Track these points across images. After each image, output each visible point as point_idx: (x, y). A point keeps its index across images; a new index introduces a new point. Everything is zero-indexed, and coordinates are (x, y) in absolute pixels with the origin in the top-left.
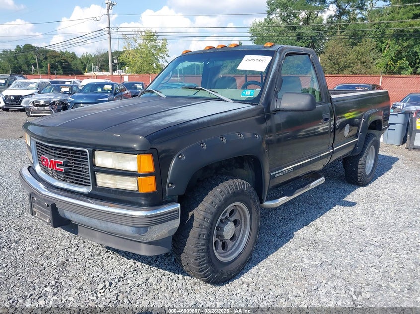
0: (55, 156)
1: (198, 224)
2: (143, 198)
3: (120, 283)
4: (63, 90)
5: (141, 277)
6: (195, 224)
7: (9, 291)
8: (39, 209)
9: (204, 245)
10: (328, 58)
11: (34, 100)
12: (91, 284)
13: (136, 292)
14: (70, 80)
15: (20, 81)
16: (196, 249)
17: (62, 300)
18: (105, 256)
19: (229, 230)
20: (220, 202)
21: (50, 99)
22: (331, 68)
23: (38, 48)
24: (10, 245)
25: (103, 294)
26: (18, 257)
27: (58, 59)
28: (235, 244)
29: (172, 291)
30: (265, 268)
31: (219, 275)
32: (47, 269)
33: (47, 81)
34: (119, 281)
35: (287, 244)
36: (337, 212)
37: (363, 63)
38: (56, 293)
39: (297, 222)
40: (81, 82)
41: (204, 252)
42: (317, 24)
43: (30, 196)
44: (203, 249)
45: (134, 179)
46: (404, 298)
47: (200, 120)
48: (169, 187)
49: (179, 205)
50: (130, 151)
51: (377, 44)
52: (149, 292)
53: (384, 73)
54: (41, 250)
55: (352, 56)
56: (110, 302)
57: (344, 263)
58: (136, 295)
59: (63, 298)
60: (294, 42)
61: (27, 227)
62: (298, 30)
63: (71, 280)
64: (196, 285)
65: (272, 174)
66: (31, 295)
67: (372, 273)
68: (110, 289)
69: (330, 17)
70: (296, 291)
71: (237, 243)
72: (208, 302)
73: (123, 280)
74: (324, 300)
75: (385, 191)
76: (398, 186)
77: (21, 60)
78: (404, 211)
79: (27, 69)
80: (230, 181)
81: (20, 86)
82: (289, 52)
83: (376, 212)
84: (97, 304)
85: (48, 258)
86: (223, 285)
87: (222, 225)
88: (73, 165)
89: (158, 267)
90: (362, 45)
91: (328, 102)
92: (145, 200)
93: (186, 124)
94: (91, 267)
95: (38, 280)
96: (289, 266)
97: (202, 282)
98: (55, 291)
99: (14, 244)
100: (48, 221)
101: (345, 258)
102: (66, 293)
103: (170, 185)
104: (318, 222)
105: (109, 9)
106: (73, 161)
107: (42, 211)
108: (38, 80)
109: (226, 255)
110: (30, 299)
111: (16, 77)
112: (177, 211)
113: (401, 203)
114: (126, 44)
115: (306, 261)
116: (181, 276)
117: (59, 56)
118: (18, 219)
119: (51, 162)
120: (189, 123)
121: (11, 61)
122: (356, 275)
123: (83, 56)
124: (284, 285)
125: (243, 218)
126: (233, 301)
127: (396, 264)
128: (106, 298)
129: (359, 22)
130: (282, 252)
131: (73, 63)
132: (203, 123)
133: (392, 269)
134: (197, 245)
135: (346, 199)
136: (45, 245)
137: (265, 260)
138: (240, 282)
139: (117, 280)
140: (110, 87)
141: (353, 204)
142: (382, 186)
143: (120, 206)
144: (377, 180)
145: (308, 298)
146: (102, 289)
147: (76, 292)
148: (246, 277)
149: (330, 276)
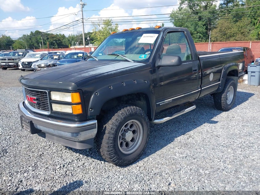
0: (33, 95)
1: (108, 131)
2: (76, 117)
3: (69, 166)
4: (55, 57)
5: (81, 163)
6: (106, 132)
7: (10, 169)
8: (25, 124)
9: (112, 143)
10: (219, 31)
11: (38, 64)
12: (53, 166)
13: (76, 170)
14: (60, 51)
15: (31, 53)
16: (107, 145)
17: (36, 174)
18: (64, 152)
19: (129, 136)
20: (121, 119)
21: (47, 63)
22: (221, 37)
23: (43, 32)
24: (14, 145)
25: (59, 171)
26: (17, 152)
27: (55, 39)
28: (134, 144)
29: (96, 170)
30: (153, 158)
31: (122, 161)
32: (31, 158)
33: (46, 52)
34: (69, 164)
35: (169, 145)
36: (206, 127)
37: (242, 33)
38: (34, 170)
39: (178, 133)
40: (66, 52)
41: (112, 148)
42: (212, 9)
43: (21, 117)
44: (111, 146)
45: (70, 106)
46: (231, 176)
47: (109, 73)
48: (90, 111)
49: (97, 121)
50: (68, 91)
51: (251, 21)
52: (84, 170)
53: (256, 39)
54: (30, 148)
55: (235, 29)
56: (62, 175)
57: (200, 156)
58: (77, 172)
59: (37, 173)
60: (197, 22)
61: (25, 135)
62: (199, 14)
63: (43, 164)
64: (111, 167)
65: (157, 104)
66: (21, 171)
67: (216, 162)
68: (63, 169)
69: (221, 4)
70: (167, 171)
71: (135, 144)
72: (115, 176)
73: (71, 164)
74: (183, 176)
75: (239, 114)
76: (248, 111)
77: (34, 40)
78: (248, 126)
79: (37, 46)
80: (128, 108)
81: (31, 56)
82: (169, 31)
83: (230, 127)
84: (54, 176)
85: (33, 152)
86: (126, 167)
87: (125, 133)
88: (43, 100)
89: (92, 157)
90: (242, 22)
91: (197, 60)
92: (77, 118)
93: (100, 76)
94: (55, 157)
95: (26, 164)
96: (167, 157)
97: (114, 166)
98: (34, 169)
99: (16, 145)
100: (29, 131)
101: (202, 153)
102: (39, 170)
103: (91, 110)
104: (191, 133)
105: (83, 7)
106: (43, 98)
107: (26, 125)
108: (41, 52)
109: (127, 150)
110: (20, 173)
111: (29, 51)
112: (95, 124)
113: (247, 121)
114: (94, 28)
115: (177, 154)
116: (103, 162)
117: (55, 37)
118: (21, 131)
119: (31, 98)
120: (102, 75)
121: (27, 41)
122: (206, 162)
123: (69, 37)
124: (161, 168)
125: (138, 129)
126: (129, 176)
127: (232, 157)
128: (60, 173)
129: (240, 7)
130: (164, 150)
131: (64, 41)
132: (111, 74)
133: (229, 160)
134: (107, 143)
135: (213, 120)
136: (33, 145)
137: (154, 154)
138: (136, 166)
139: (67, 164)
140: (81, 55)
141: (217, 122)
142: (238, 111)
143: (64, 122)
144: (236, 108)
145: (173, 175)
146: (59, 168)
147: (44, 170)
148: (140, 163)
149: (190, 163)
